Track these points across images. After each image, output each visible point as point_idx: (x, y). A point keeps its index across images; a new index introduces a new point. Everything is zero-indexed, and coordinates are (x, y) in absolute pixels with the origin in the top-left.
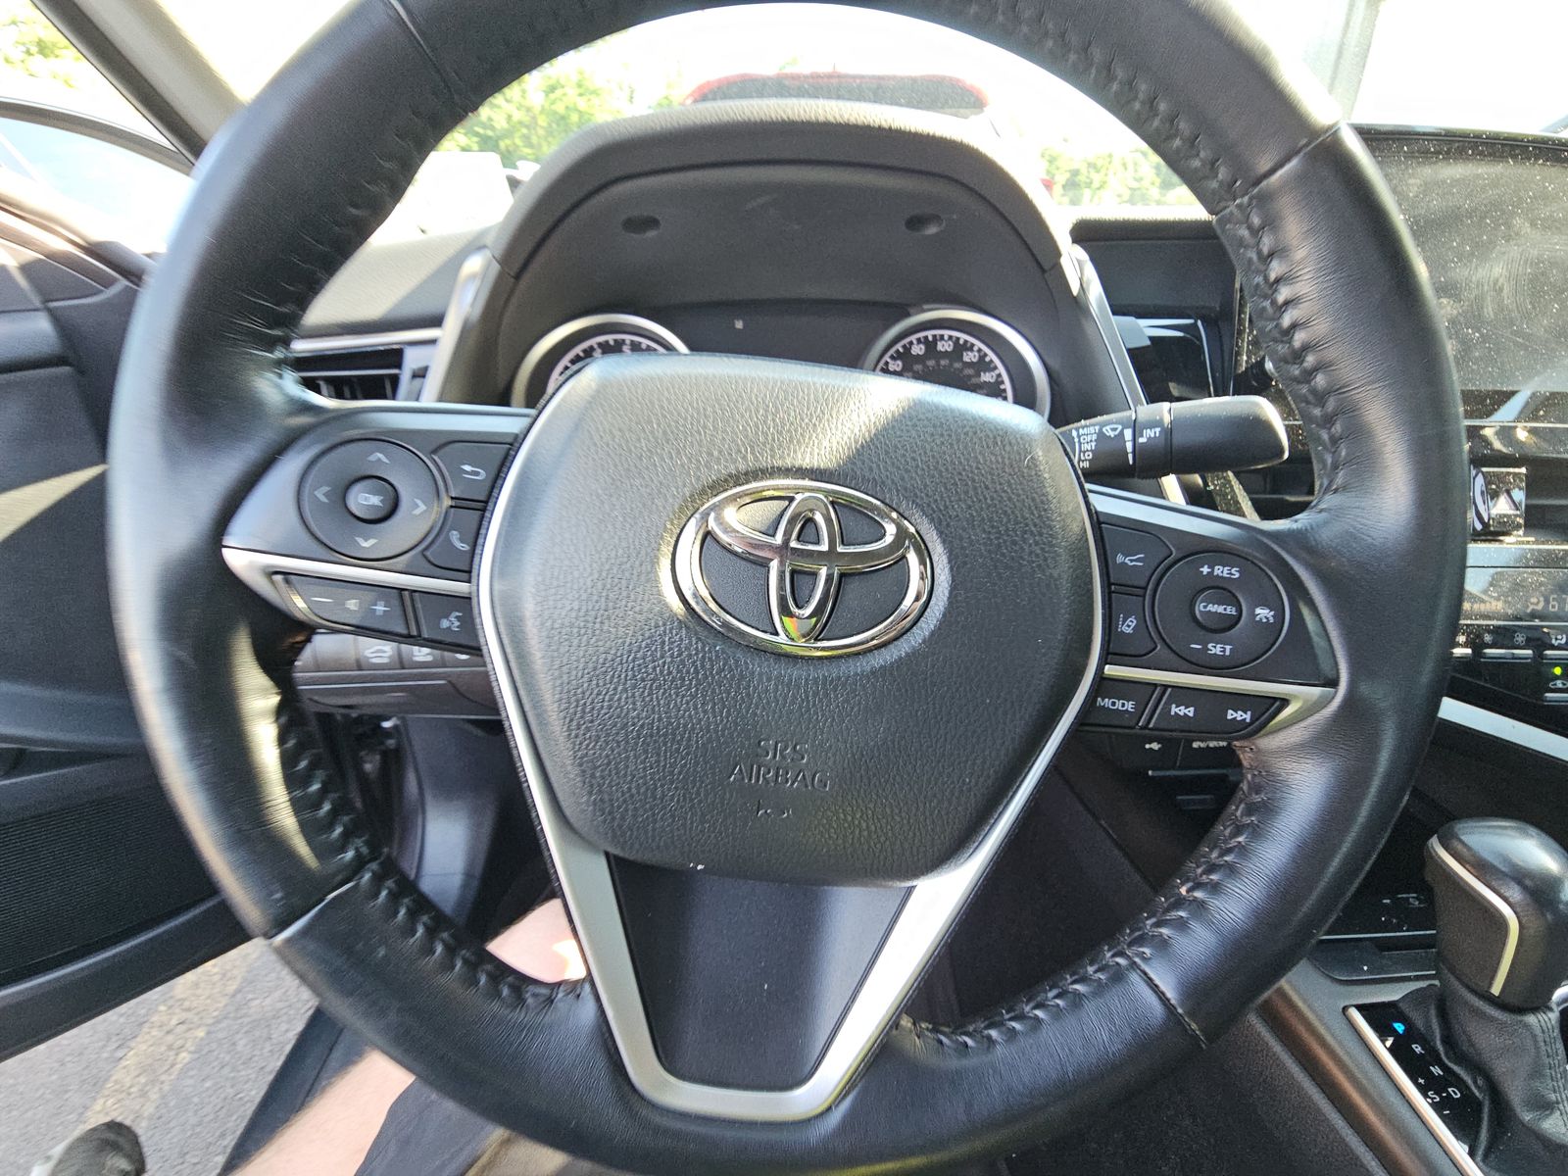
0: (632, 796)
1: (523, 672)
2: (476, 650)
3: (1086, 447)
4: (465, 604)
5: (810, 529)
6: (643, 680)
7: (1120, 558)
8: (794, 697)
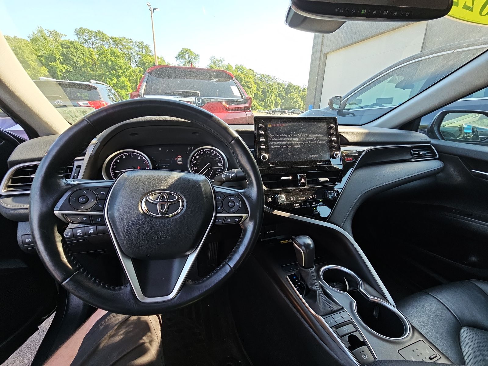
0: (135, 244)
1: (114, 226)
2: (104, 224)
3: (224, 177)
4: (102, 216)
5: (164, 198)
6: (136, 224)
7: (218, 198)
8: (162, 224)
